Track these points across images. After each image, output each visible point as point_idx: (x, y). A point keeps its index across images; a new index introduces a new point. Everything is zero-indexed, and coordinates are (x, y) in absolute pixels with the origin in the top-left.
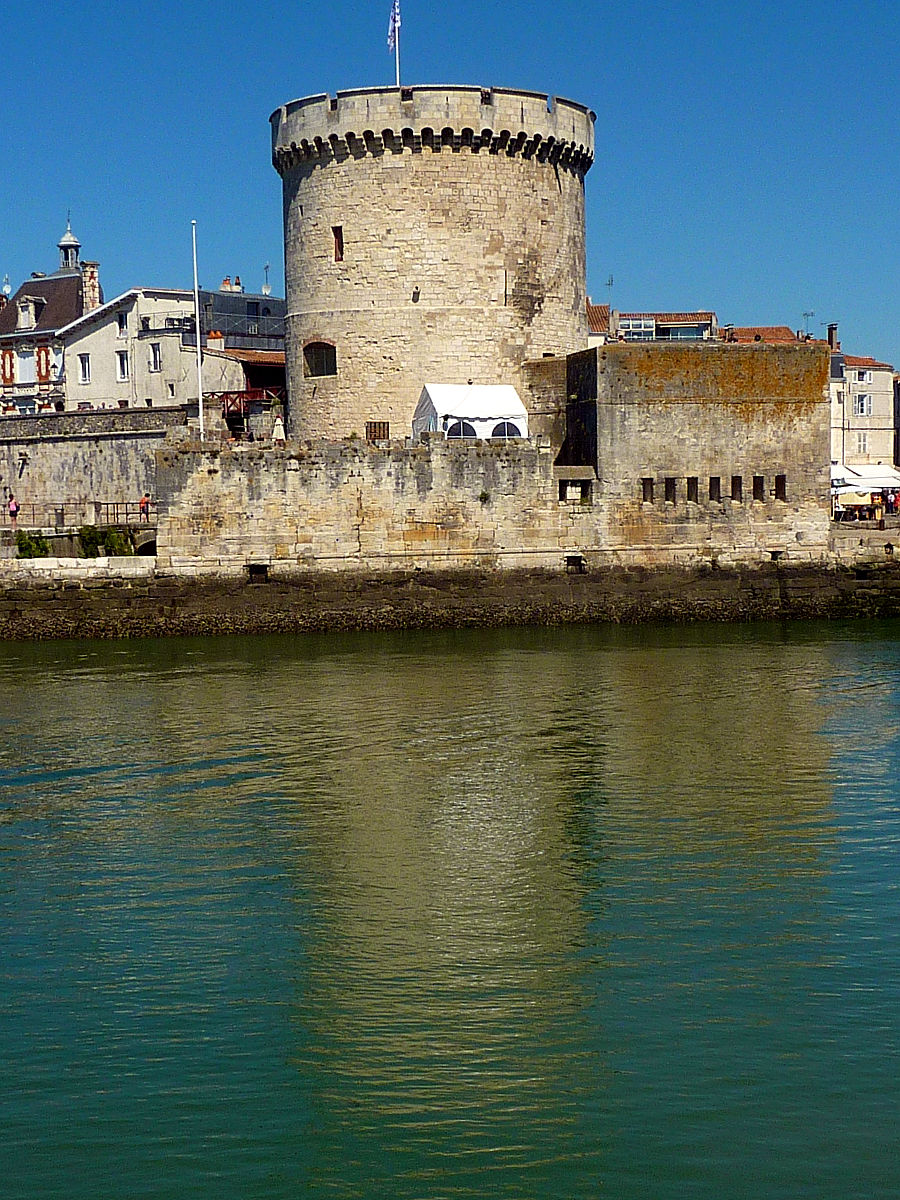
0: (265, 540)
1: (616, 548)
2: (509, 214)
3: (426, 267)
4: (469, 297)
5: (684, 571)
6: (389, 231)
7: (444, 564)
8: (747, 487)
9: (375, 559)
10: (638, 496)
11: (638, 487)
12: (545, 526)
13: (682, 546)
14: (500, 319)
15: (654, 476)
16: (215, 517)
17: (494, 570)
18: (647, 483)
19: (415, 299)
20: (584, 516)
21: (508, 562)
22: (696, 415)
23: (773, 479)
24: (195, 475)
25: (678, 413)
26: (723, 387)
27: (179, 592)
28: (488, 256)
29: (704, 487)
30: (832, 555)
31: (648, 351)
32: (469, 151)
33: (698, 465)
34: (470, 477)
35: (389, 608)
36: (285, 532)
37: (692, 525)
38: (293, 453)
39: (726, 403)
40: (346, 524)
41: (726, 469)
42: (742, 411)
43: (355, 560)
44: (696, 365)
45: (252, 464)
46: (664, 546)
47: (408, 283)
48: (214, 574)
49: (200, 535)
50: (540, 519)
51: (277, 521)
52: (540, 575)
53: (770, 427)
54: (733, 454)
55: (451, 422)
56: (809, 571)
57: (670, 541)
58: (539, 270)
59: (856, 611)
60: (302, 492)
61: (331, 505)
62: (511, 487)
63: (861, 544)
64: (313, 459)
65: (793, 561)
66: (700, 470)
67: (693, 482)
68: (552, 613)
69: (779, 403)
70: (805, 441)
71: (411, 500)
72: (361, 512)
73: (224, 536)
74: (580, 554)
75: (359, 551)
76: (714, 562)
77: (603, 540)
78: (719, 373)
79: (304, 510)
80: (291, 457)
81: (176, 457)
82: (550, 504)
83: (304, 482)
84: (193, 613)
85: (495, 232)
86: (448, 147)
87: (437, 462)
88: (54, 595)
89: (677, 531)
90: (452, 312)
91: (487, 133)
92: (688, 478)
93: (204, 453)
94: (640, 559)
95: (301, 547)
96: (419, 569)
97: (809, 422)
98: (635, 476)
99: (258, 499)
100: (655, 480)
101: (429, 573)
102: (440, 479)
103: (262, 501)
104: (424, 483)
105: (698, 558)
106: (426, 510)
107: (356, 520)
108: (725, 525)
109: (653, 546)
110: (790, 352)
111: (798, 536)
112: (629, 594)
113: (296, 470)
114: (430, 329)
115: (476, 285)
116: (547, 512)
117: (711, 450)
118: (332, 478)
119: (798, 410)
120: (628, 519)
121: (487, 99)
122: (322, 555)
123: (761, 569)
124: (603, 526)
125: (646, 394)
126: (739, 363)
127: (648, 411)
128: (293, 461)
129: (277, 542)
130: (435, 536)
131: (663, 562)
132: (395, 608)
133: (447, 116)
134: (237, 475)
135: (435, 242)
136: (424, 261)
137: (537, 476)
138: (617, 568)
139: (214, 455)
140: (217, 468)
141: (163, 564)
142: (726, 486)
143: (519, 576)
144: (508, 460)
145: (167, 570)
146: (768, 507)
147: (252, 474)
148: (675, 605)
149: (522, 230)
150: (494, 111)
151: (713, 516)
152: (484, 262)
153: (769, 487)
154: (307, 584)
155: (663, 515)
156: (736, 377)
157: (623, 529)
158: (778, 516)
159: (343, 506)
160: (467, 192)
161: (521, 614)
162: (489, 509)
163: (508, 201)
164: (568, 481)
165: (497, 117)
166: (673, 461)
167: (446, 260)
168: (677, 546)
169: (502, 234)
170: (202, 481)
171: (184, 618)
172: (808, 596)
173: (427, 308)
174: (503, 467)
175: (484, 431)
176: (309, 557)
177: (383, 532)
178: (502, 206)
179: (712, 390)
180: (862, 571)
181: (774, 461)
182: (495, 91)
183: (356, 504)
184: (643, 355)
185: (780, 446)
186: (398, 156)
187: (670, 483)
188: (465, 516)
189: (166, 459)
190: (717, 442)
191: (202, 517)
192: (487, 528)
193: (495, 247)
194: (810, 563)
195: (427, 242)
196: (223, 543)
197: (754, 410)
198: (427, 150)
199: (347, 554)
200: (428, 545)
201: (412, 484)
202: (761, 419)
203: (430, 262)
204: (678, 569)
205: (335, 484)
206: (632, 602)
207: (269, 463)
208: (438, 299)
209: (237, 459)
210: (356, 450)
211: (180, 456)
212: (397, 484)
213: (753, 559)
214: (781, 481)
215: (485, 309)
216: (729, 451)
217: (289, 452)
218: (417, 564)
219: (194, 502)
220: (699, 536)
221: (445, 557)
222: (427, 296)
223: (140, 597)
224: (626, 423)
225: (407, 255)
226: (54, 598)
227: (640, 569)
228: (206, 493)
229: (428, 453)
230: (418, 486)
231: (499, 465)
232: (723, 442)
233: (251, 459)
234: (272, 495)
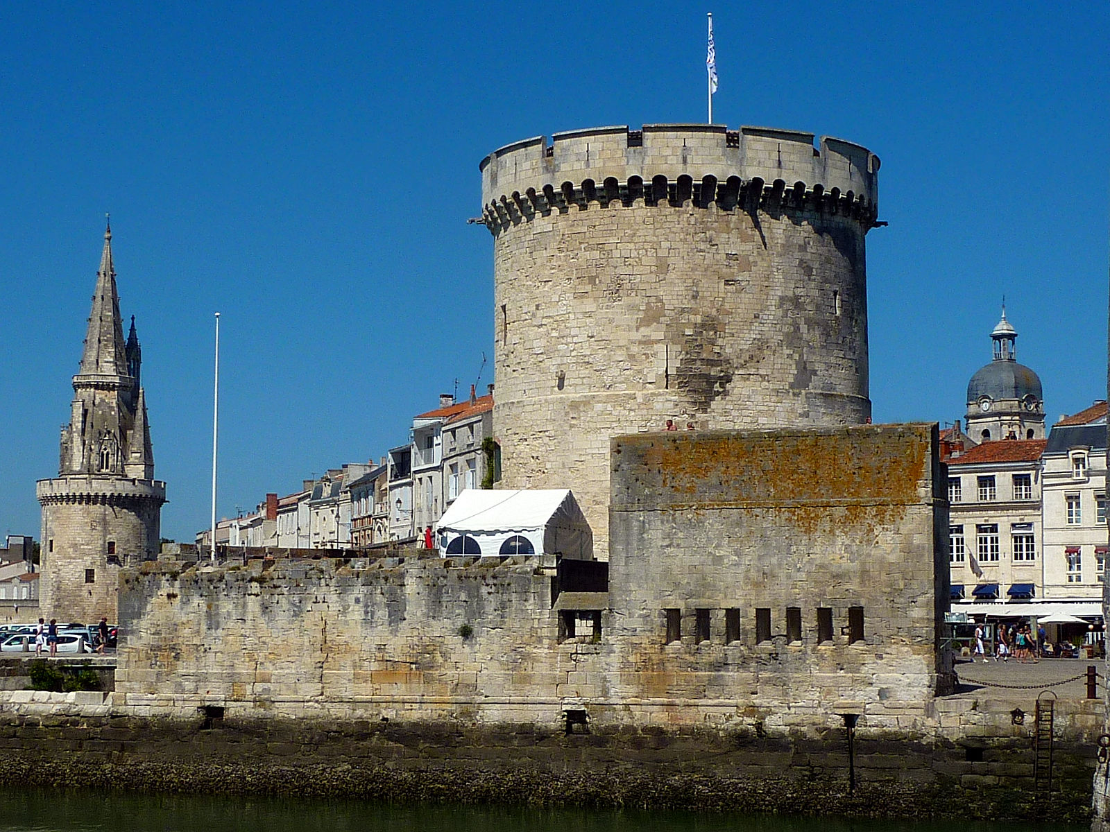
0: (221, 678)
1: (629, 701)
2: (672, 276)
3: (571, 346)
4: (620, 379)
5: (716, 736)
6: (537, 306)
7: (415, 714)
8: (809, 623)
9: (337, 705)
10: (659, 634)
11: (658, 620)
12: (541, 669)
13: (716, 701)
14: (658, 406)
15: (681, 605)
16: (173, 649)
17: (474, 724)
18: (673, 616)
19: (561, 387)
20: (590, 658)
21: (492, 715)
22: (739, 524)
23: (845, 612)
24: (154, 600)
25: (713, 522)
26: (775, 486)
27: (129, 736)
28: (642, 329)
29: (748, 622)
30: (930, 722)
31: (675, 441)
32: (619, 205)
33: (740, 593)
34: (450, 605)
35: (347, 767)
36: (243, 668)
37: (731, 674)
38: (254, 575)
39: (779, 507)
40: (309, 660)
41: (777, 597)
42: (801, 519)
43: (316, 705)
44: (739, 457)
45: (212, 587)
46: (693, 701)
47: (552, 366)
48: (167, 716)
49: (157, 669)
50: (535, 660)
51: (235, 655)
52: (529, 733)
53: (841, 540)
54: (789, 577)
55: (451, 537)
56: (893, 744)
57: (701, 694)
58: (720, 342)
59: (956, 806)
60: (262, 621)
61: (293, 637)
62: (499, 619)
63: (974, 708)
64: (275, 582)
65: (873, 729)
66: (743, 599)
67: (733, 614)
68: (538, 784)
69: (850, 507)
70: (892, 558)
71: (380, 633)
72: (325, 646)
73: (181, 671)
74: (583, 708)
75: (322, 694)
76: (759, 726)
77: (612, 691)
78: (770, 466)
79: (264, 643)
80: (252, 580)
81: (137, 579)
82: (546, 641)
83: (265, 608)
84: (141, 761)
85: (653, 300)
86: (596, 202)
87: (412, 586)
88: (15, 732)
89: (712, 682)
90: (596, 399)
91: (635, 181)
92: (727, 610)
93: (164, 574)
94: (659, 718)
95: (259, 687)
96: (387, 719)
97: (897, 532)
98: (655, 606)
99: (216, 629)
100: (683, 611)
101: (397, 725)
102: (415, 609)
103: (220, 631)
104: (396, 614)
105: (737, 719)
106: (398, 644)
107: (319, 656)
108: (778, 675)
109: (677, 701)
110: (868, 436)
111: (883, 694)
112: (640, 764)
113: (257, 595)
114: (574, 422)
115: (627, 365)
116: (542, 651)
117: (758, 571)
118: (295, 605)
119: (880, 516)
120: (646, 663)
121: (635, 140)
122: (280, 698)
123: (825, 738)
124: (614, 673)
125: (672, 497)
126: (798, 452)
127: (674, 520)
128: (254, 584)
129: (233, 680)
130: (408, 679)
131: (689, 722)
132: (353, 768)
133: (588, 166)
134: (196, 600)
135: (581, 316)
136: (569, 340)
137: (530, 605)
138: (629, 729)
139: (174, 576)
140: (177, 591)
141: (118, 702)
142: (779, 623)
143: (503, 733)
144: (495, 585)
145: (121, 709)
146: (838, 651)
147: (211, 599)
148: (700, 782)
149: (691, 293)
150: (643, 155)
151: (759, 661)
152: (636, 336)
153: (840, 622)
154: (259, 731)
155: (692, 659)
156: (793, 472)
157: (639, 676)
158: (854, 666)
159: (306, 640)
160: (616, 254)
161: (499, 784)
162: (471, 646)
163: (670, 261)
164: (575, 611)
165: (648, 160)
166: (705, 585)
167: (592, 337)
168: (710, 702)
169: (661, 301)
170: (161, 606)
171: (131, 765)
172: (889, 781)
173: (571, 396)
174: (489, 593)
175: (490, 548)
176: (266, 700)
177: (349, 671)
178: (662, 267)
179: (760, 490)
180: (974, 749)
181: (847, 587)
182: (646, 129)
183: (319, 636)
184: (669, 445)
185: (856, 565)
186: (546, 218)
187: (703, 616)
188: (444, 655)
189: (127, 581)
190: (766, 562)
191: (159, 648)
192: (469, 671)
193: (651, 316)
194: (896, 733)
195: (572, 316)
196: (179, 680)
197: (817, 516)
198: (573, 209)
199: (308, 698)
200: (399, 690)
201: (382, 614)
202: (828, 529)
203: (575, 339)
204: (709, 734)
205: (298, 613)
206: (641, 775)
207: (229, 587)
208: (583, 384)
209: (197, 582)
210: (322, 572)
211: (141, 578)
212: (366, 613)
213: (814, 724)
214: (856, 616)
215: (639, 394)
216: (782, 574)
217: (251, 573)
218: (385, 713)
219: (153, 631)
220: (740, 689)
221: (417, 706)
222: (572, 381)
223: (93, 739)
224: (645, 535)
225: (554, 334)
226: (15, 736)
227: (658, 732)
228: (164, 621)
229: (402, 576)
230: (389, 616)
231: (484, 590)
232: (774, 560)
233: (211, 581)
234: (231, 624)
